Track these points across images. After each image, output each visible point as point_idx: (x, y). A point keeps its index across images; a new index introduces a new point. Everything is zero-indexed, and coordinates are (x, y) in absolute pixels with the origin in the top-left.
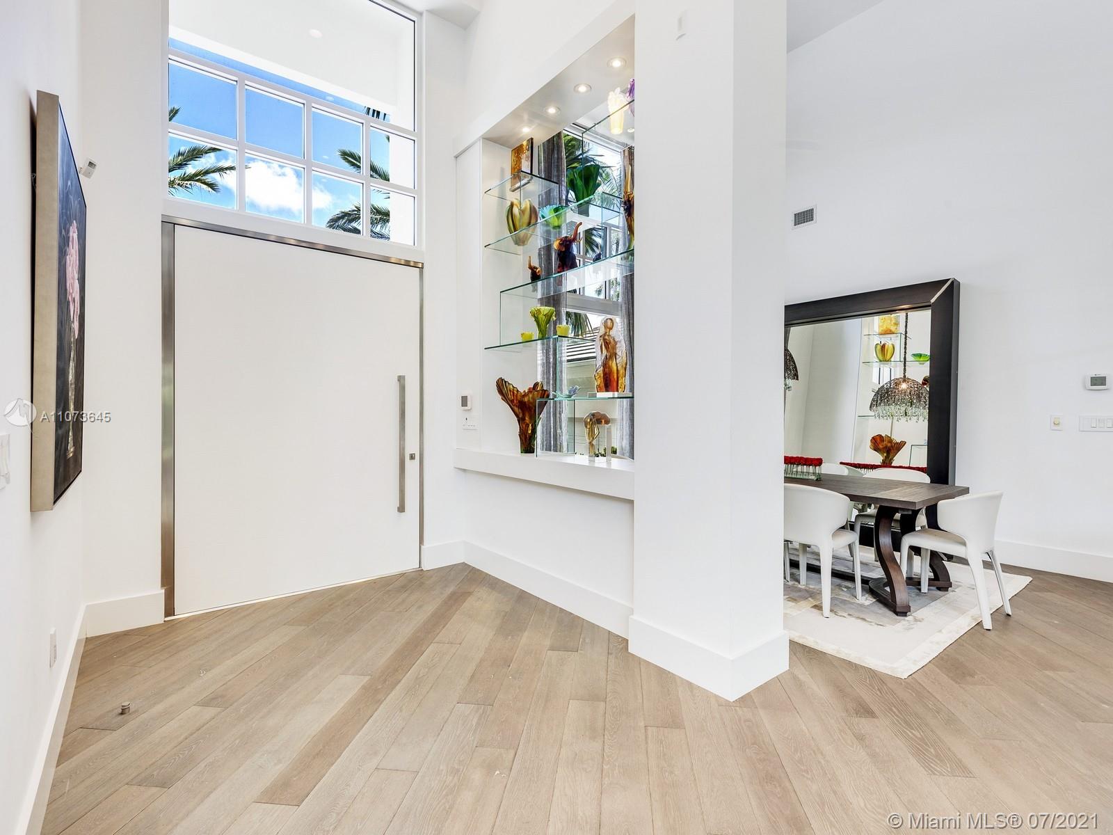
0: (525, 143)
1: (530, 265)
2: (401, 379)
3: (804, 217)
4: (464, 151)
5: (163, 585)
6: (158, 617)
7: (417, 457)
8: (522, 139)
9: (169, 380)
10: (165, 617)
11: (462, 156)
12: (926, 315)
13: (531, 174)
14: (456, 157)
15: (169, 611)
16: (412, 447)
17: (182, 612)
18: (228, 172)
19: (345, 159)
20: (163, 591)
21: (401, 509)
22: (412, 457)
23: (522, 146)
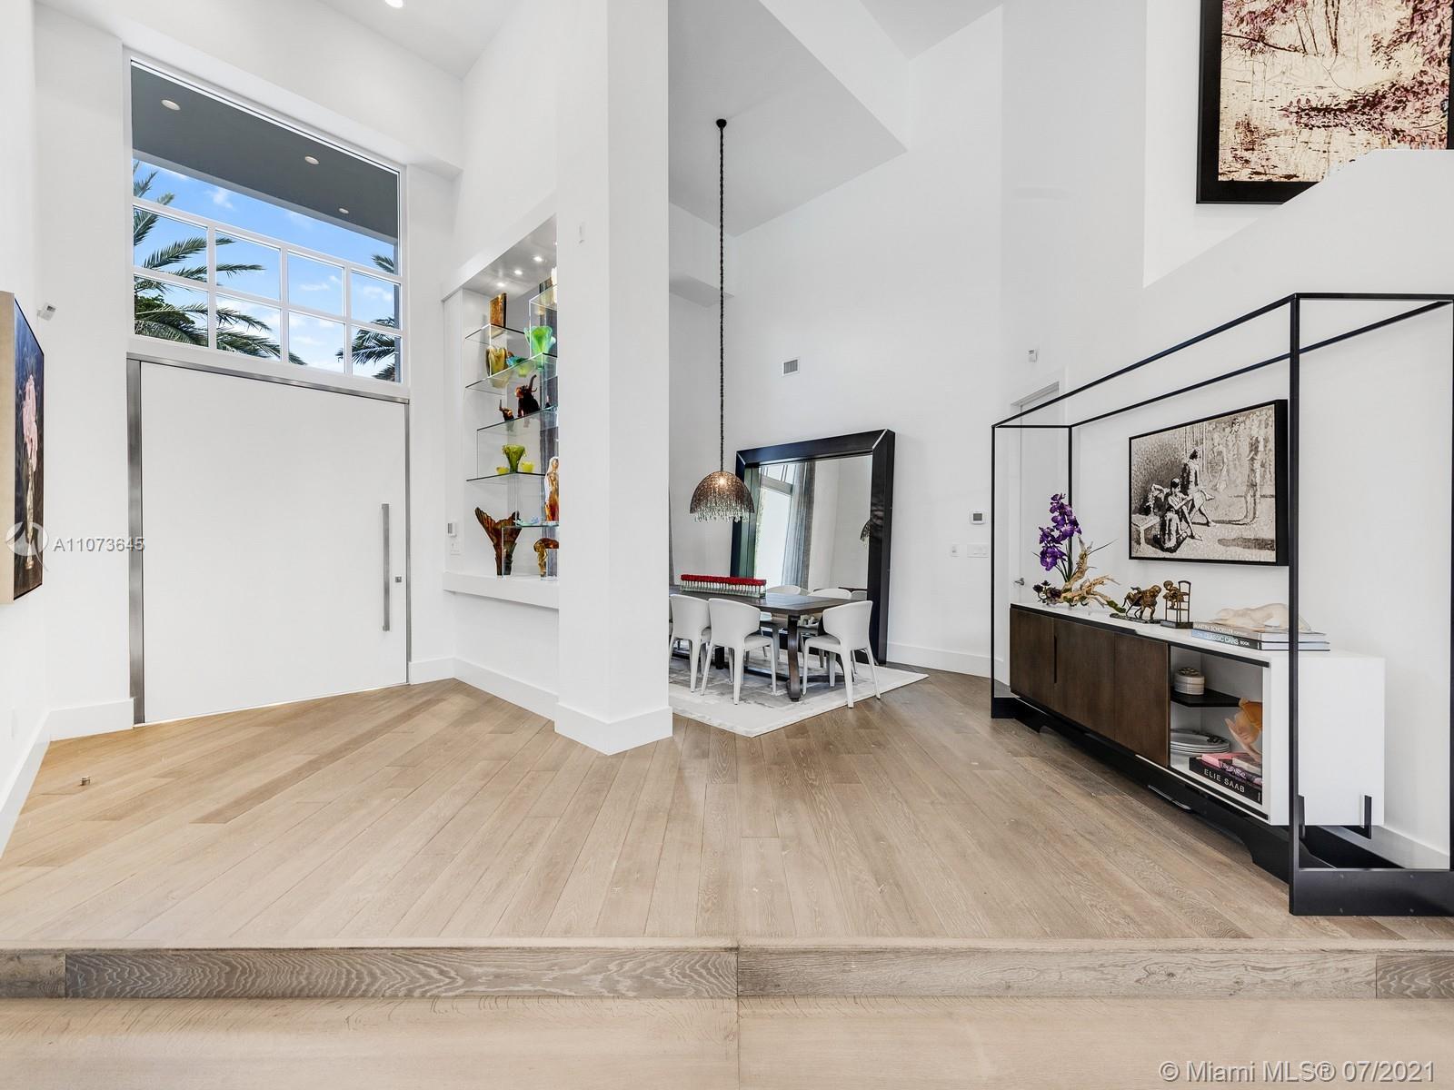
0: (500, 297)
1: (500, 408)
2: (386, 508)
3: (791, 366)
4: (450, 296)
5: (132, 695)
6: (127, 723)
7: (404, 580)
8: (498, 292)
9: (136, 504)
10: (135, 723)
11: (450, 301)
12: (869, 459)
13: (504, 327)
14: (443, 301)
15: (139, 717)
16: (398, 569)
17: (150, 719)
18: (238, 271)
19: (380, 265)
20: (132, 700)
21: (387, 627)
22: (398, 580)
23: (497, 298)
